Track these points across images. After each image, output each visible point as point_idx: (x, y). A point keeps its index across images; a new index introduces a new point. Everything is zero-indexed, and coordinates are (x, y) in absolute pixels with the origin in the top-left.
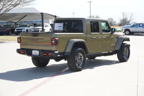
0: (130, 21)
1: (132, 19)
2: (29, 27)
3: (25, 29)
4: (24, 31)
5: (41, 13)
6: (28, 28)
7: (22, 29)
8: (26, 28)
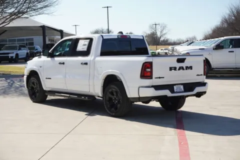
0: (160, 37)
1: (165, 34)
2: (20, 49)
3: (13, 53)
4: (12, 57)
5: (41, 27)
6: (19, 52)
7: (8, 53)
8: (15, 52)
